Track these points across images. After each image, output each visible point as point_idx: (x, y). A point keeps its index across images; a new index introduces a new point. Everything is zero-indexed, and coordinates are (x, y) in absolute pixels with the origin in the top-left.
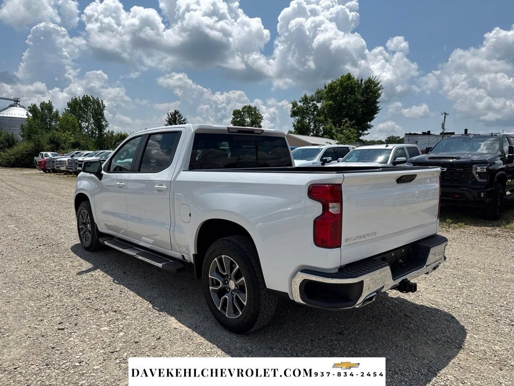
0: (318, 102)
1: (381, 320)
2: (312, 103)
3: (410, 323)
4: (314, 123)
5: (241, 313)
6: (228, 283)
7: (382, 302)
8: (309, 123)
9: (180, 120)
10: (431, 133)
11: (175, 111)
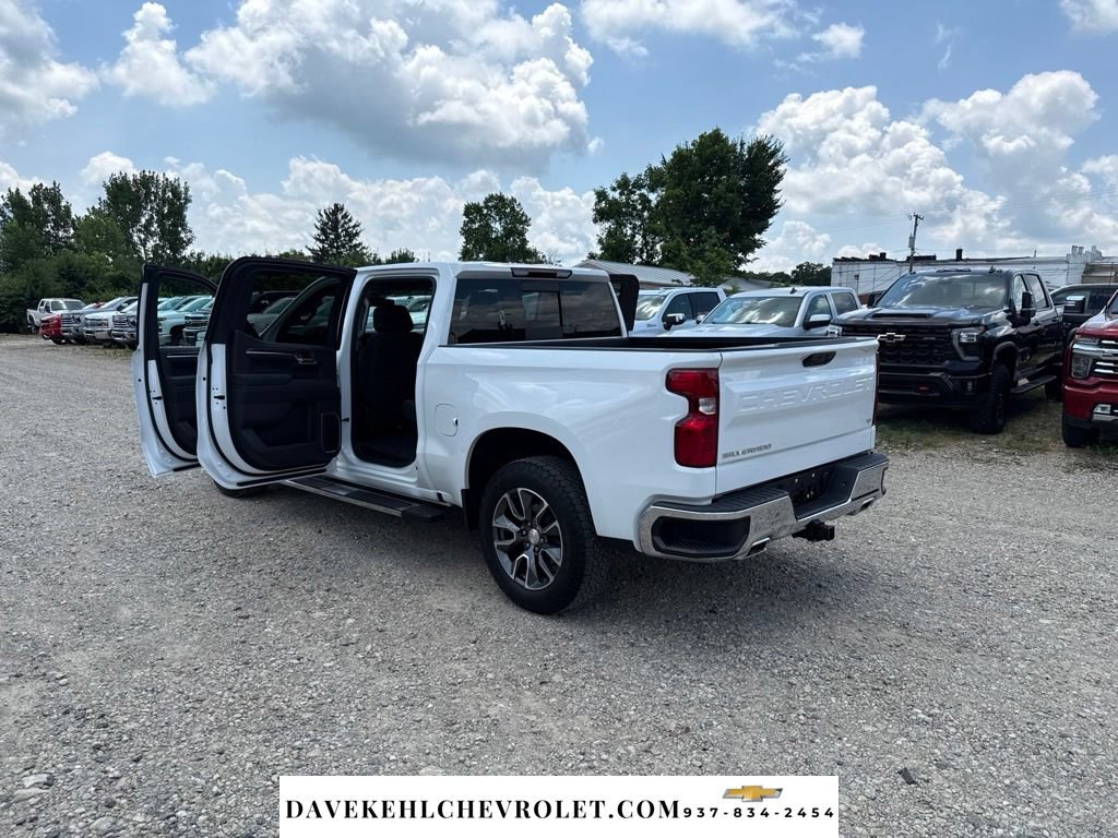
0: (652, 190)
1: (778, 593)
2: (638, 192)
3: (826, 596)
4: (644, 237)
5: (552, 579)
6: (527, 534)
7: (779, 568)
8: (633, 236)
9: (346, 226)
10: (887, 257)
11: (336, 206)
